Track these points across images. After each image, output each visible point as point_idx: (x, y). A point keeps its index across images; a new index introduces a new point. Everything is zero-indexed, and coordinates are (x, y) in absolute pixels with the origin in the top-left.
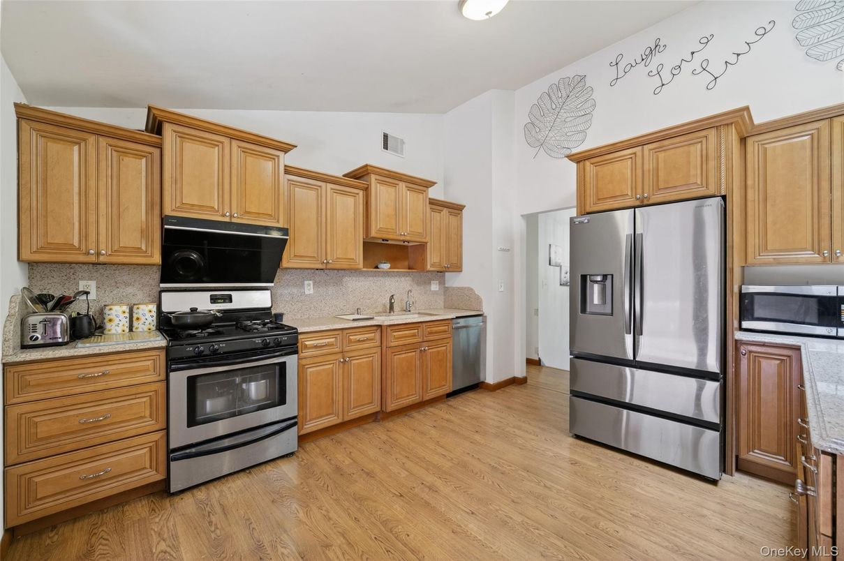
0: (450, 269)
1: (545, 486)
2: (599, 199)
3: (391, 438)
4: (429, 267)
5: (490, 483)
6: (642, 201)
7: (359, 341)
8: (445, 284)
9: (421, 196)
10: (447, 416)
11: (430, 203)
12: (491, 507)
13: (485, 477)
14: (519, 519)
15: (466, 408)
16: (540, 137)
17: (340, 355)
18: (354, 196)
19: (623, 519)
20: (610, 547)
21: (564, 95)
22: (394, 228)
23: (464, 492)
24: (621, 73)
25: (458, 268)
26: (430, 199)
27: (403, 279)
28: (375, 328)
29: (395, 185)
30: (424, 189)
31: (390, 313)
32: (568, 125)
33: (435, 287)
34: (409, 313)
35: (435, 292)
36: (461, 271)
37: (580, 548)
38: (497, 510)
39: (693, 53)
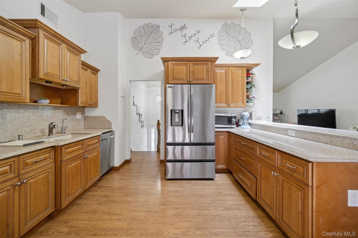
0: (92, 106)
1: (175, 208)
2: (174, 79)
3: (72, 227)
4: (80, 104)
5: (154, 221)
6: (189, 82)
7: (36, 162)
8: (84, 114)
9: (76, 57)
10: (103, 194)
11: (82, 64)
12: (164, 234)
13: (150, 219)
14: (179, 232)
15: (111, 184)
16: (139, 46)
17: (16, 179)
18: (22, 41)
19: (207, 207)
20: (213, 221)
21: (150, 31)
22: (58, 74)
23: (146, 235)
24: (173, 32)
25: (95, 105)
26: (82, 61)
27: (57, 111)
28: (50, 149)
29: (59, 45)
30: (79, 53)
31: (49, 135)
32: (152, 44)
33: (79, 116)
34: (64, 134)
35: (78, 120)
36: (97, 107)
37: (207, 229)
38: (168, 234)
39: (195, 34)
